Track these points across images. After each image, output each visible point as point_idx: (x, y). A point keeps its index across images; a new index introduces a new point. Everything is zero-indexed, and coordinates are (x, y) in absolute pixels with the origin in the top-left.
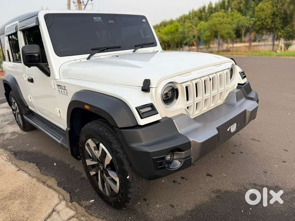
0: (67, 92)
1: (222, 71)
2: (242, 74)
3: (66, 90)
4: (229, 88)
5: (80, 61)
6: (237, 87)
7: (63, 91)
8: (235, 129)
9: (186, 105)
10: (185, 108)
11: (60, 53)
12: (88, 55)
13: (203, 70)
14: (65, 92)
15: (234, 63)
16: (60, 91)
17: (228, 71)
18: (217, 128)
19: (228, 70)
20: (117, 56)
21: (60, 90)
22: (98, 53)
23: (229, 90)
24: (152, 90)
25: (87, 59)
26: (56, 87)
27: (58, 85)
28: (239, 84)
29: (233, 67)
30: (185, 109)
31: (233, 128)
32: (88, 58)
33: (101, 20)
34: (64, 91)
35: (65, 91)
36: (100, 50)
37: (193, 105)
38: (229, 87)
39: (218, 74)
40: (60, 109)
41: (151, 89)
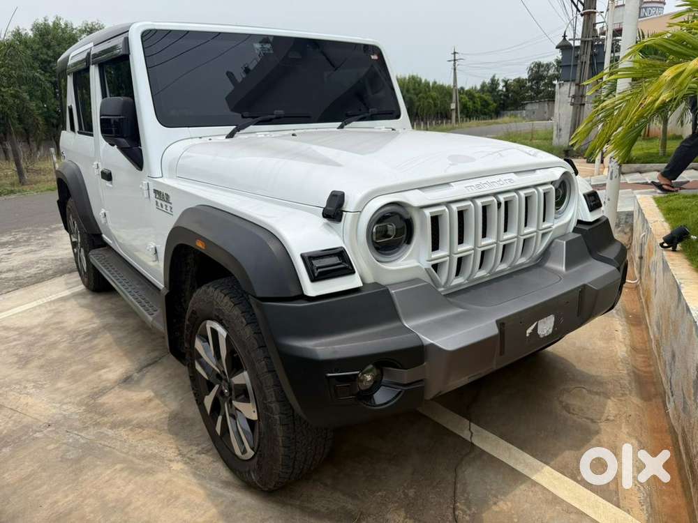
0: (171, 208)
1: (535, 186)
2: (592, 198)
3: (171, 203)
4: (549, 229)
5: (210, 139)
6: (575, 228)
7: (164, 203)
8: (551, 331)
9: (428, 261)
10: (426, 267)
11: (167, 118)
12: (230, 129)
13: (483, 180)
14: (169, 208)
15: (572, 171)
16: (159, 204)
17: (551, 188)
18: (497, 321)
19: (551, 186)
20: (293, 135)
21: (159, 201)
22: (255, 125)
23: (550, 234)
24: (348, 218)
25: (226, 138)
26: (153, 195)
27: (155, 191)
28: (579, 222)
29: (566, 181)
30: (426, 269)
31: (546, 327)
32: (231, 135)
33: (271, 52)
34: (166, 206)
35: (169, 205)
36: (259, 119)
37: (448, 263)
38: (550, 227)
39: (522, 193)
40: (157, 246)
41: (344, 213)
